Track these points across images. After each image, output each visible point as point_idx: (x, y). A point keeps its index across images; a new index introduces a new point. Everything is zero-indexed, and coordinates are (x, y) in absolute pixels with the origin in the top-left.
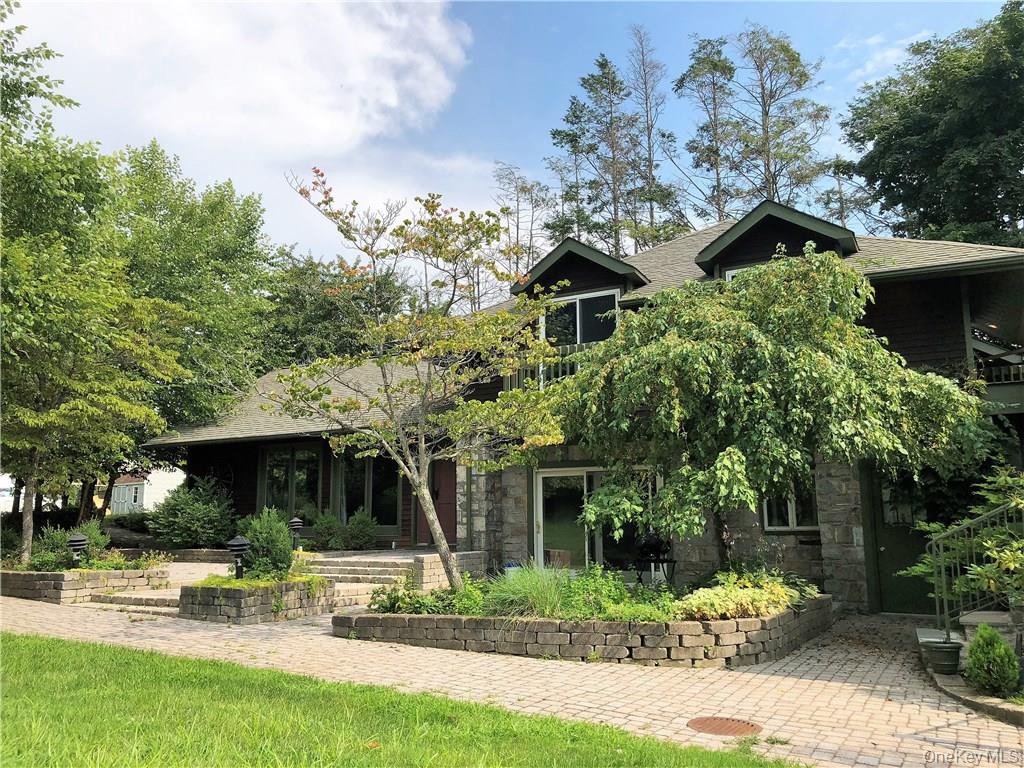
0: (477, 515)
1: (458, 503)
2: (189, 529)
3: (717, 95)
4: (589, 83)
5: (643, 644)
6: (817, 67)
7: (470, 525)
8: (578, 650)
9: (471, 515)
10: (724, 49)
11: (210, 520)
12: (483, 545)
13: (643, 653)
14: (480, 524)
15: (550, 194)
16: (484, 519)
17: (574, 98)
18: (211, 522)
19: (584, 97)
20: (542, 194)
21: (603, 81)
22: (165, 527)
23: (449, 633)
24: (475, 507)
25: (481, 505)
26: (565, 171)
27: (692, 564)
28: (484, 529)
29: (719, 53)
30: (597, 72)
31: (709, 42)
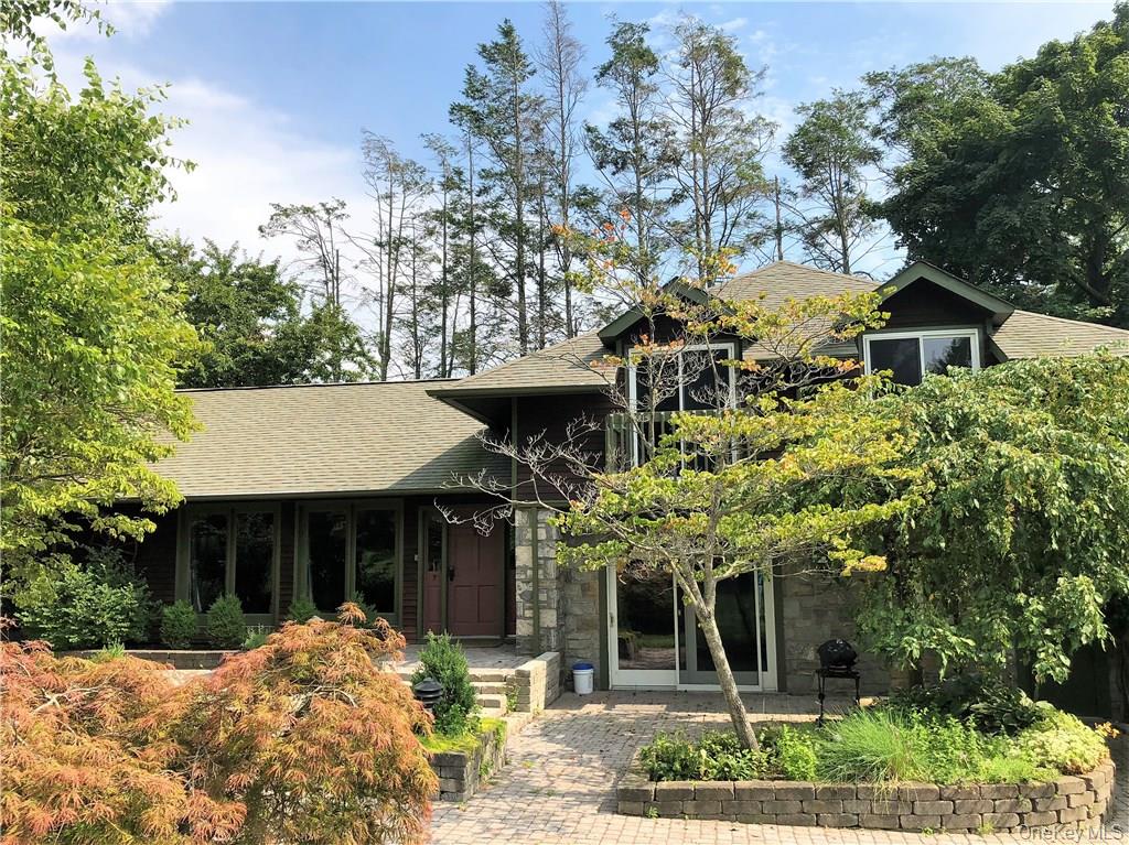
0: (544, 608)
1: (518, 592)
2: (91, 623)
3: (636, 90)
4: (489, 54)
5: (1034, 810)
6: (760, 75)
7: (536, 619)
8: (963, 820)
9: (537, 607)
10: (645, 36)
11: (123, 608)
12: (554, 643)
13: (1034, 819)
14: (549, 618)
15: (427, 177)
16: (554, 612)
17: (472, 67)
18: (124, 611)
19: (483, 69)
20: (417, 177)
21: (505, 52)
22: (49, 620)
23: (794, 806)
24: (543, 597)
25: (549, 595)
26: (448, 153)
27: (807, 662)
28: (554, 624)
29: (641, 40)
30: (502, 41)
31: (631, 27)
